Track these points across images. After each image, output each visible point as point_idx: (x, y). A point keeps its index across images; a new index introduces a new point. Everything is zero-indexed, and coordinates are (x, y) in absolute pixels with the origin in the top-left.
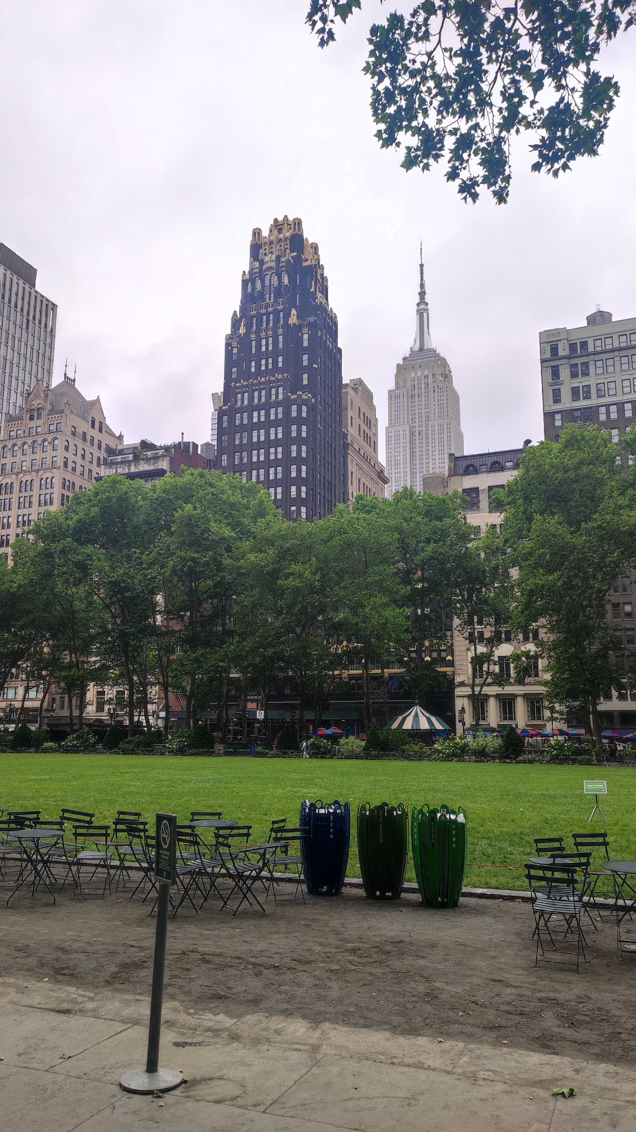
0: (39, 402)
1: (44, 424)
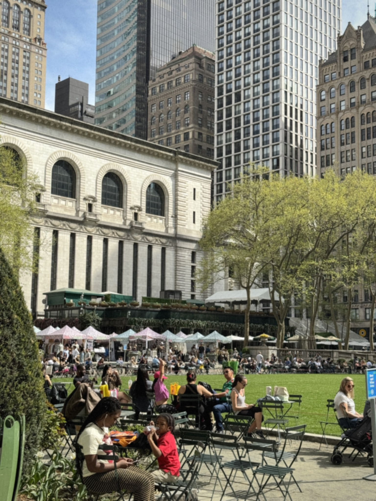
0: (351, 43)
1: (359, 62)
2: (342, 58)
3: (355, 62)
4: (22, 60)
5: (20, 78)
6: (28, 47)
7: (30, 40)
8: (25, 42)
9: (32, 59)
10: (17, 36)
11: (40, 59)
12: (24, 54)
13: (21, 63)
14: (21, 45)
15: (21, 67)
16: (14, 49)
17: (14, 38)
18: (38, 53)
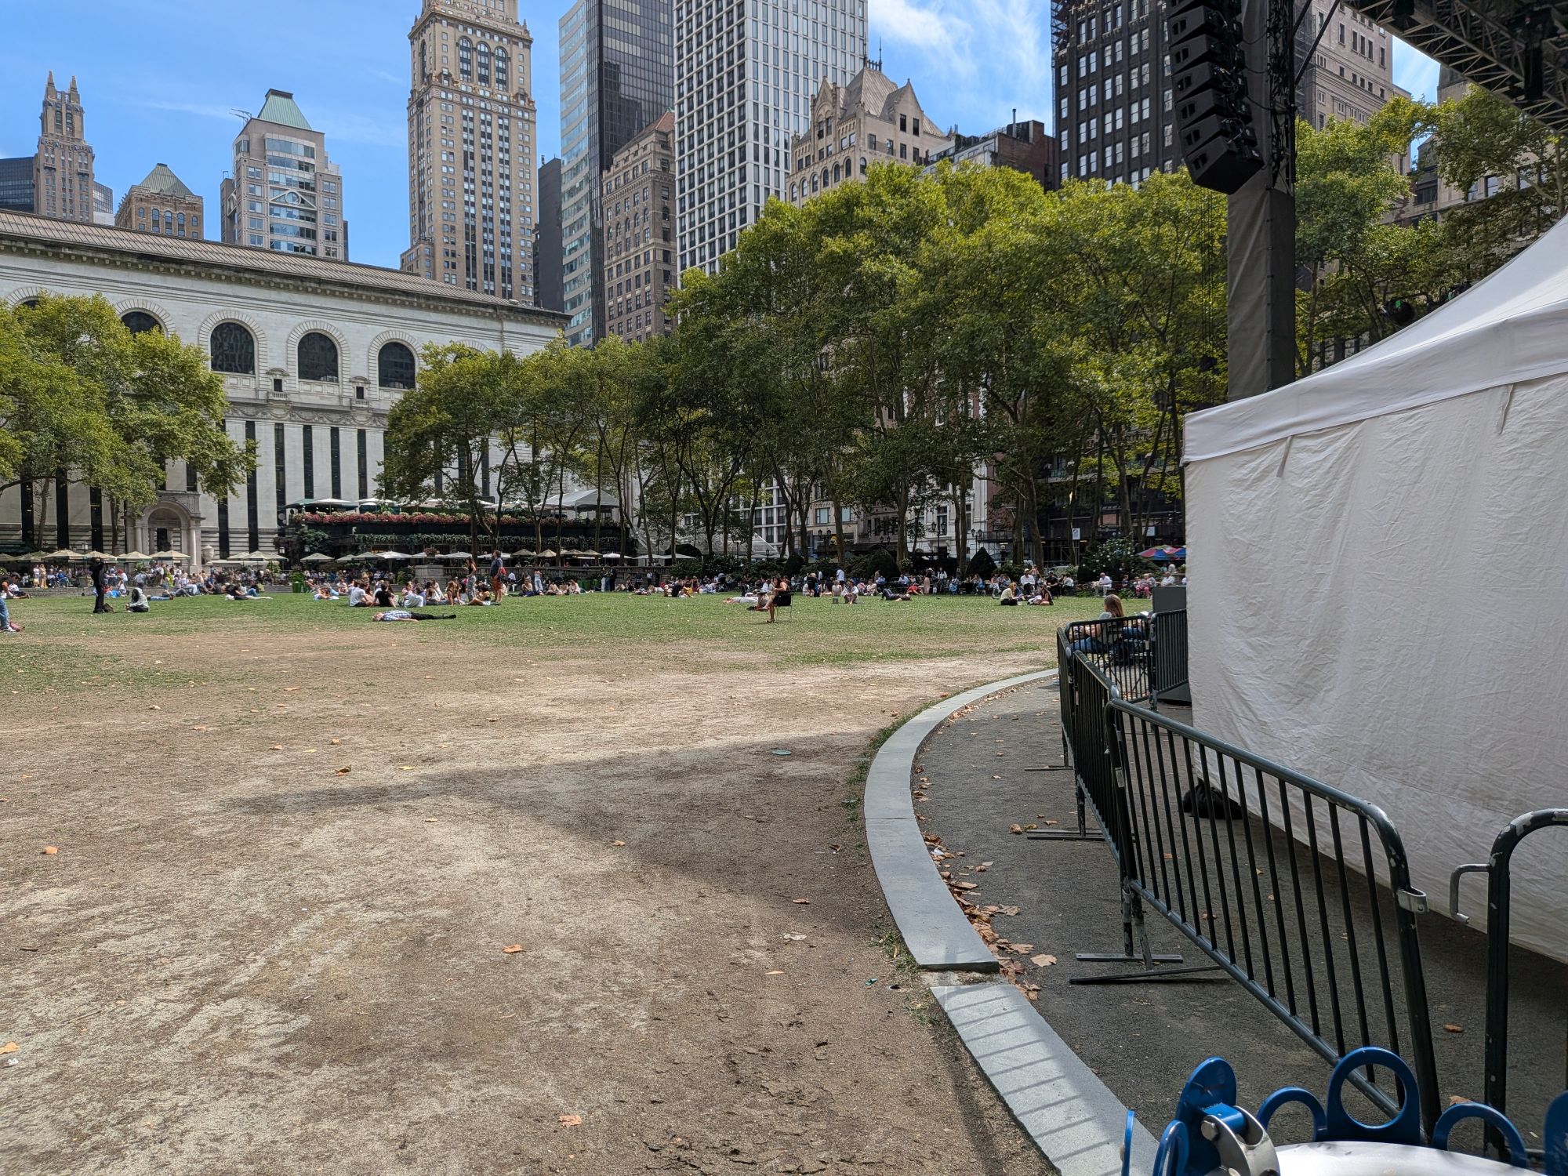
0: (827, 108)
1: (835, 140)
2: (817, 132)
3: (831, 137)
4: (497, 132)
5: (496, 161)
6: (506, 110)
7: (509, 98)
8: (502, 103)
9: (512, 128)
10: (488, 94)
11: (527, 127)
12: (500, 122)
13: (495, 137)
14: (494, 109)
15: (496, 143)
16: (483, 117)
17: (483, 98)
18: (522, 119)
